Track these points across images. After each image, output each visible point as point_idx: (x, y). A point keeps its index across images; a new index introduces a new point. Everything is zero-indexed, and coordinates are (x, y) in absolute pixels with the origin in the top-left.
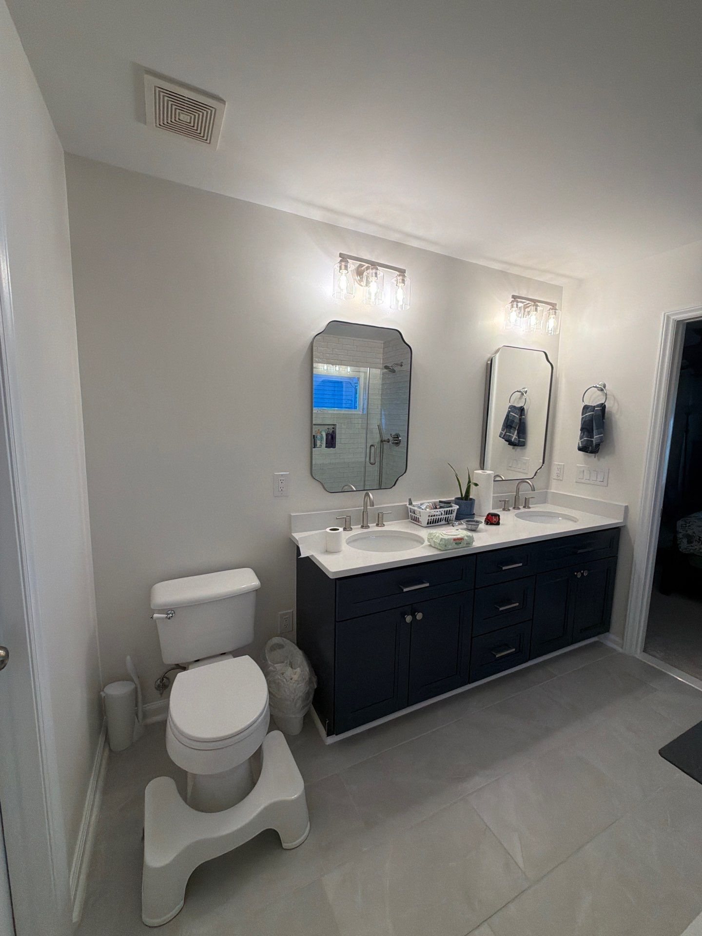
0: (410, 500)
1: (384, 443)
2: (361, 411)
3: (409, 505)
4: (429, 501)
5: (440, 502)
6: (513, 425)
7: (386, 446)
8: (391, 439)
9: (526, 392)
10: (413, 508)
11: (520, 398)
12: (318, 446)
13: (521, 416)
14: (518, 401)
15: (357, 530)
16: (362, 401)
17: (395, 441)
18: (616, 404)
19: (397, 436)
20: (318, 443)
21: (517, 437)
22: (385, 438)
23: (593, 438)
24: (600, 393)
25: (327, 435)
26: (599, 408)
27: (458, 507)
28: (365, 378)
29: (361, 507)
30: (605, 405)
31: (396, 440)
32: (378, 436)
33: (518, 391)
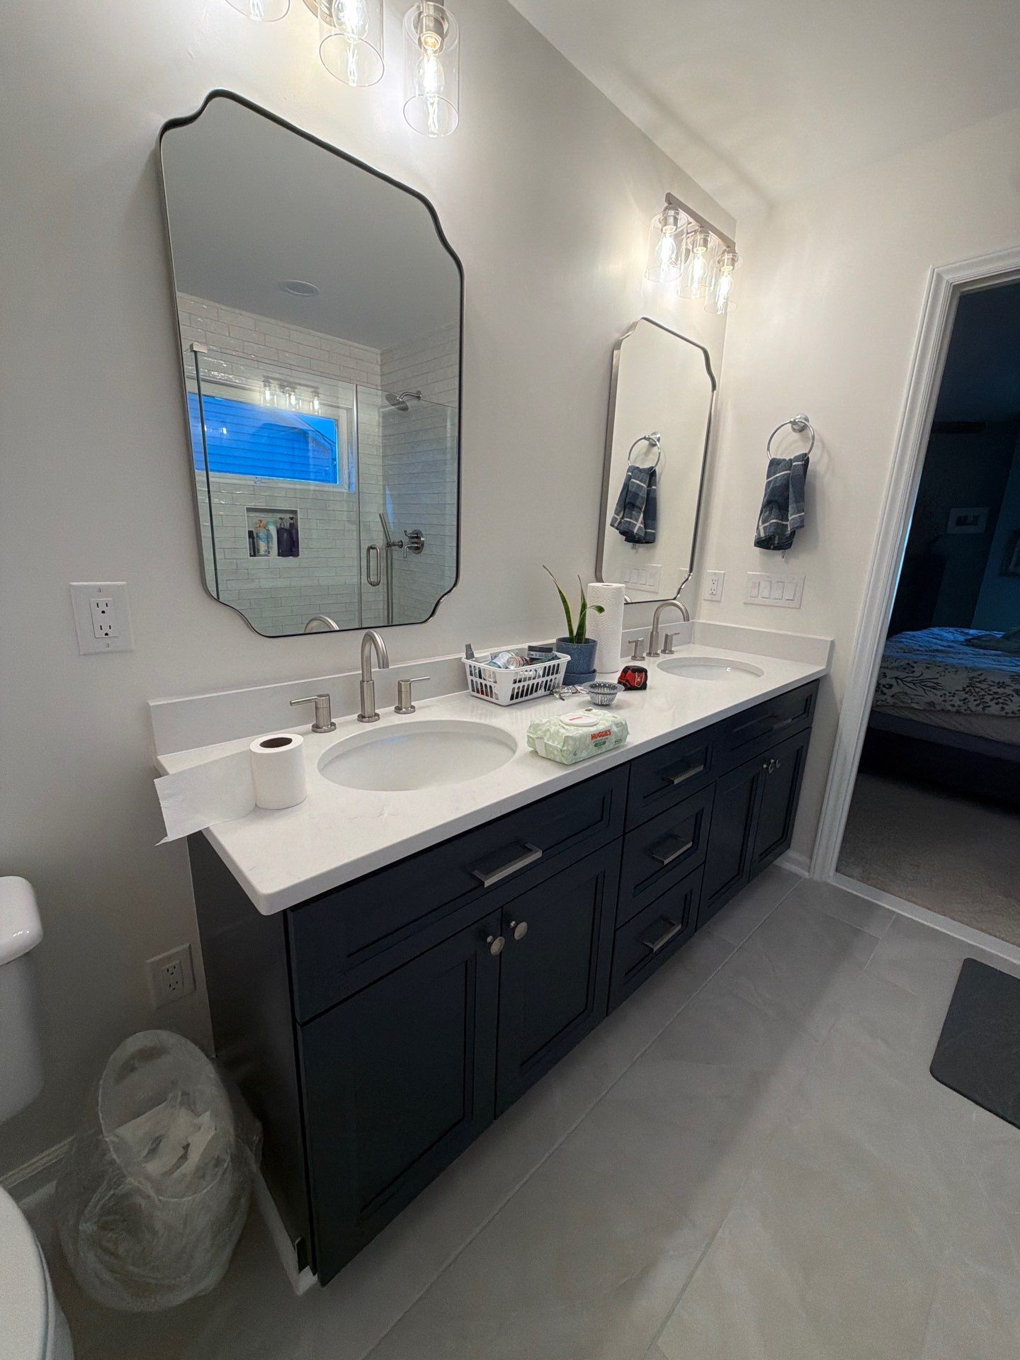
0: (469, 647)
1: (393, 548)
2: (347, 488)
3: (467, 658)
4: (509, 648)
5: (531, 648)
6: (638, 503)
7: (397, 553)
8: (406, 540)
9: (659, 440)
10: (478, 665)
11: (648, 452)
12: (262, 552)
13: (650, 485)
14: (643, 458)
15: (348, 728)
16: (345, 467)
17: (413, 543)
18: (826, 456)
19: (416, 536)
20: (262, 546)
21: (642, 526)
22: (395, 538)
23: (788, 520)
24: (796, 436)
25: (279, 531)
26: (800, 463)
27: (569, 658)
28: (350, 422)
29: (357, 669)
30: (808, 458)
31: (416, 543)
32: (382, 536)
33: (645, 438)
